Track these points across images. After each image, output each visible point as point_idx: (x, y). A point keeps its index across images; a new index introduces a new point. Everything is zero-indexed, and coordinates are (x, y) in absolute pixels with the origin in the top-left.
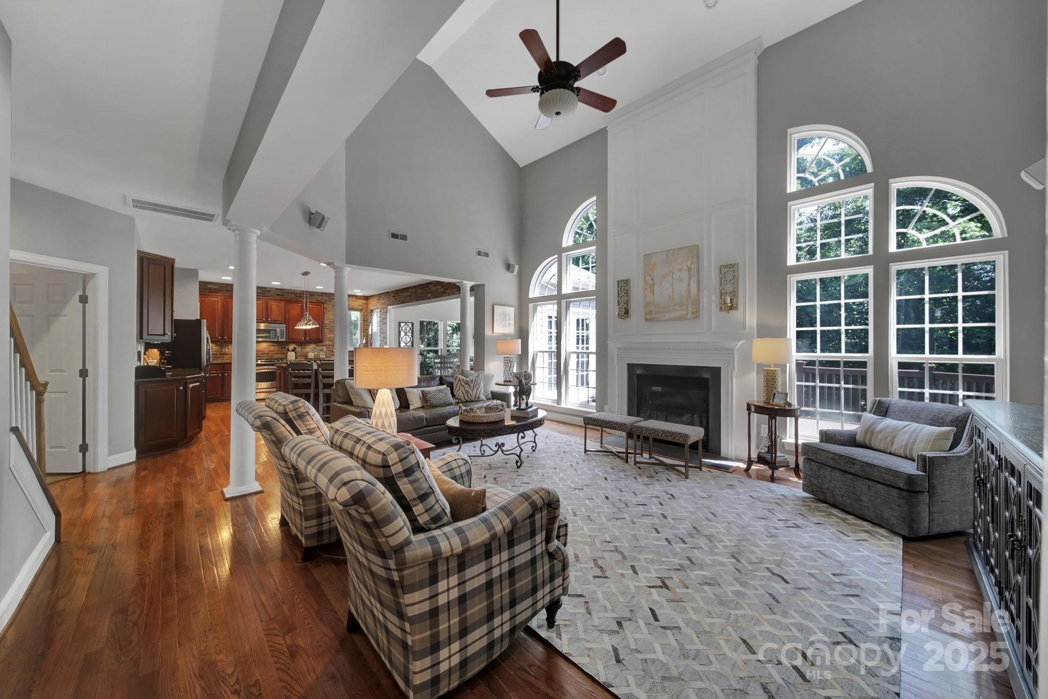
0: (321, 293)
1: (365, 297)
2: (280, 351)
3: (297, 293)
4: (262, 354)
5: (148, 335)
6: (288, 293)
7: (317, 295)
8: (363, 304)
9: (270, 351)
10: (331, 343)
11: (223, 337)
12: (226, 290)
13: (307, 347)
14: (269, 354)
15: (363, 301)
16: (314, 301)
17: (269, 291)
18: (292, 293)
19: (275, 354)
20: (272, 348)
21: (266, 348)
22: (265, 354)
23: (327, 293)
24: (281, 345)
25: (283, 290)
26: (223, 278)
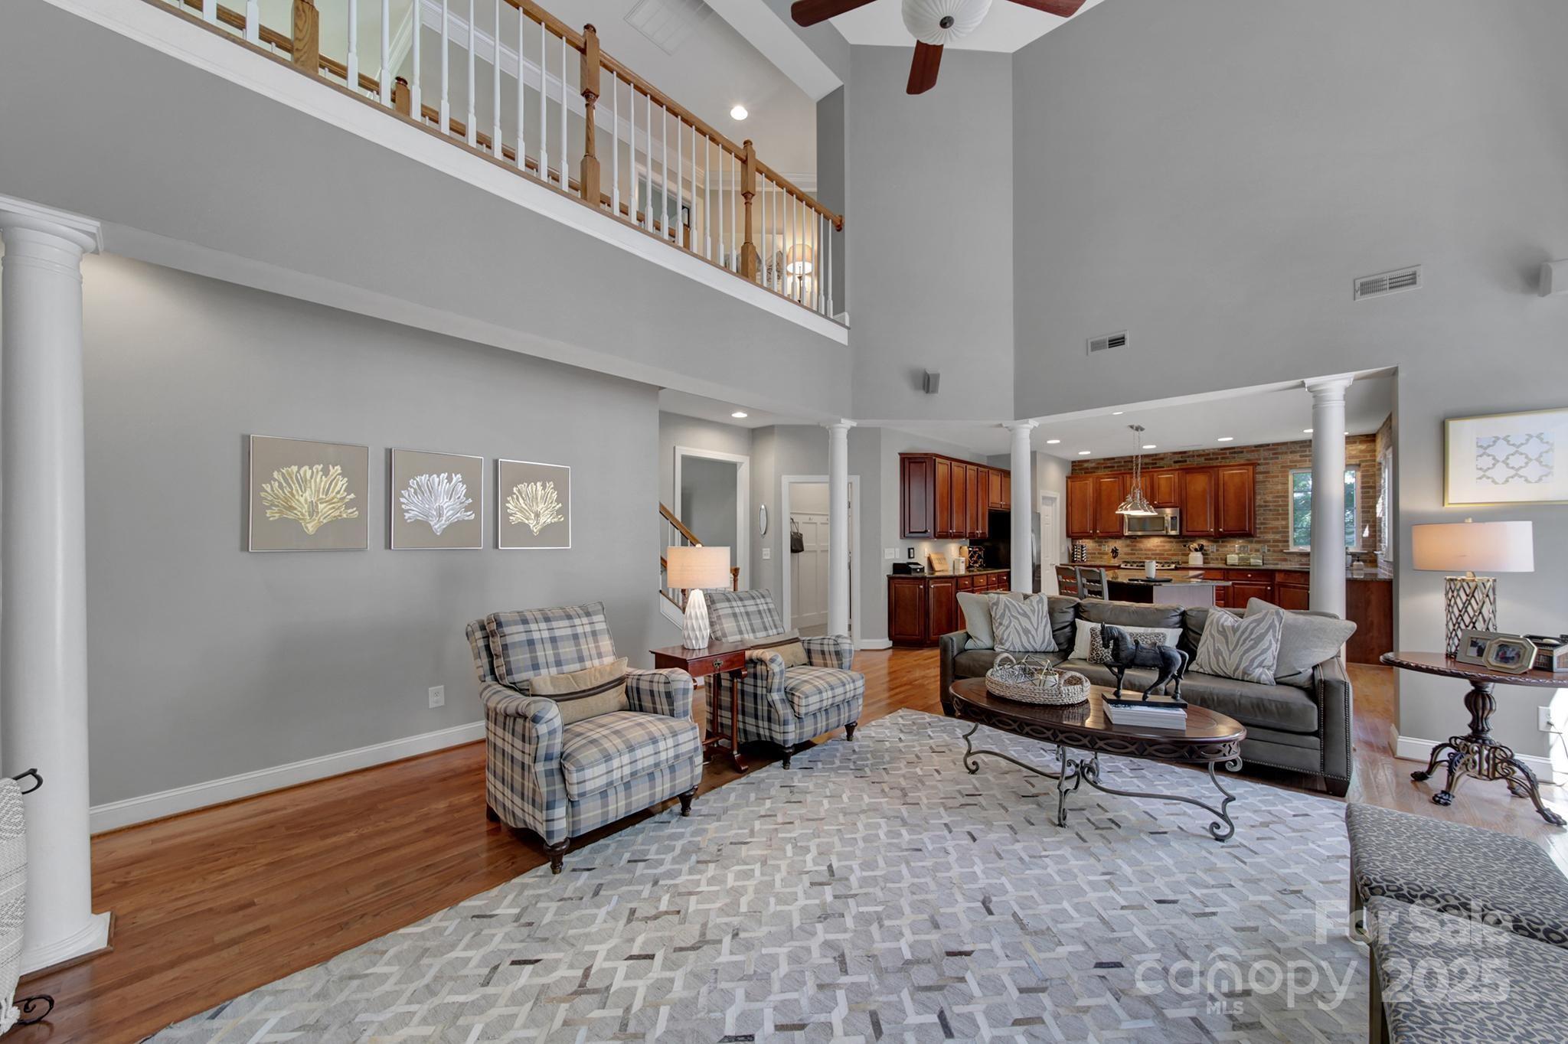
0: (1256, 446)
1: (1367, 436)
2: (1181, 550)
3: (1208, 454)
4: (1153, 554)
5: (910, 532)
6: (1194, 456)
7: (1247, 452)
8: (1361, 451)
9: (1165, 551)
10: (1278, 537)
11: (1095, 532)
12: (1105, 468)
13: (1229, 545)
14: (1163, 554)
15: (1363, 447)
16: (1242, 462)
17: (1162, 459)
18: (1199, 456)
19: (1173, 555)
20: (1168, 546)
21: (1158, 546)
22: (1158, 554)
23: (1268, 445)
24: (1182, 542)
25: (1185, 452)
26: (1081, 453)
